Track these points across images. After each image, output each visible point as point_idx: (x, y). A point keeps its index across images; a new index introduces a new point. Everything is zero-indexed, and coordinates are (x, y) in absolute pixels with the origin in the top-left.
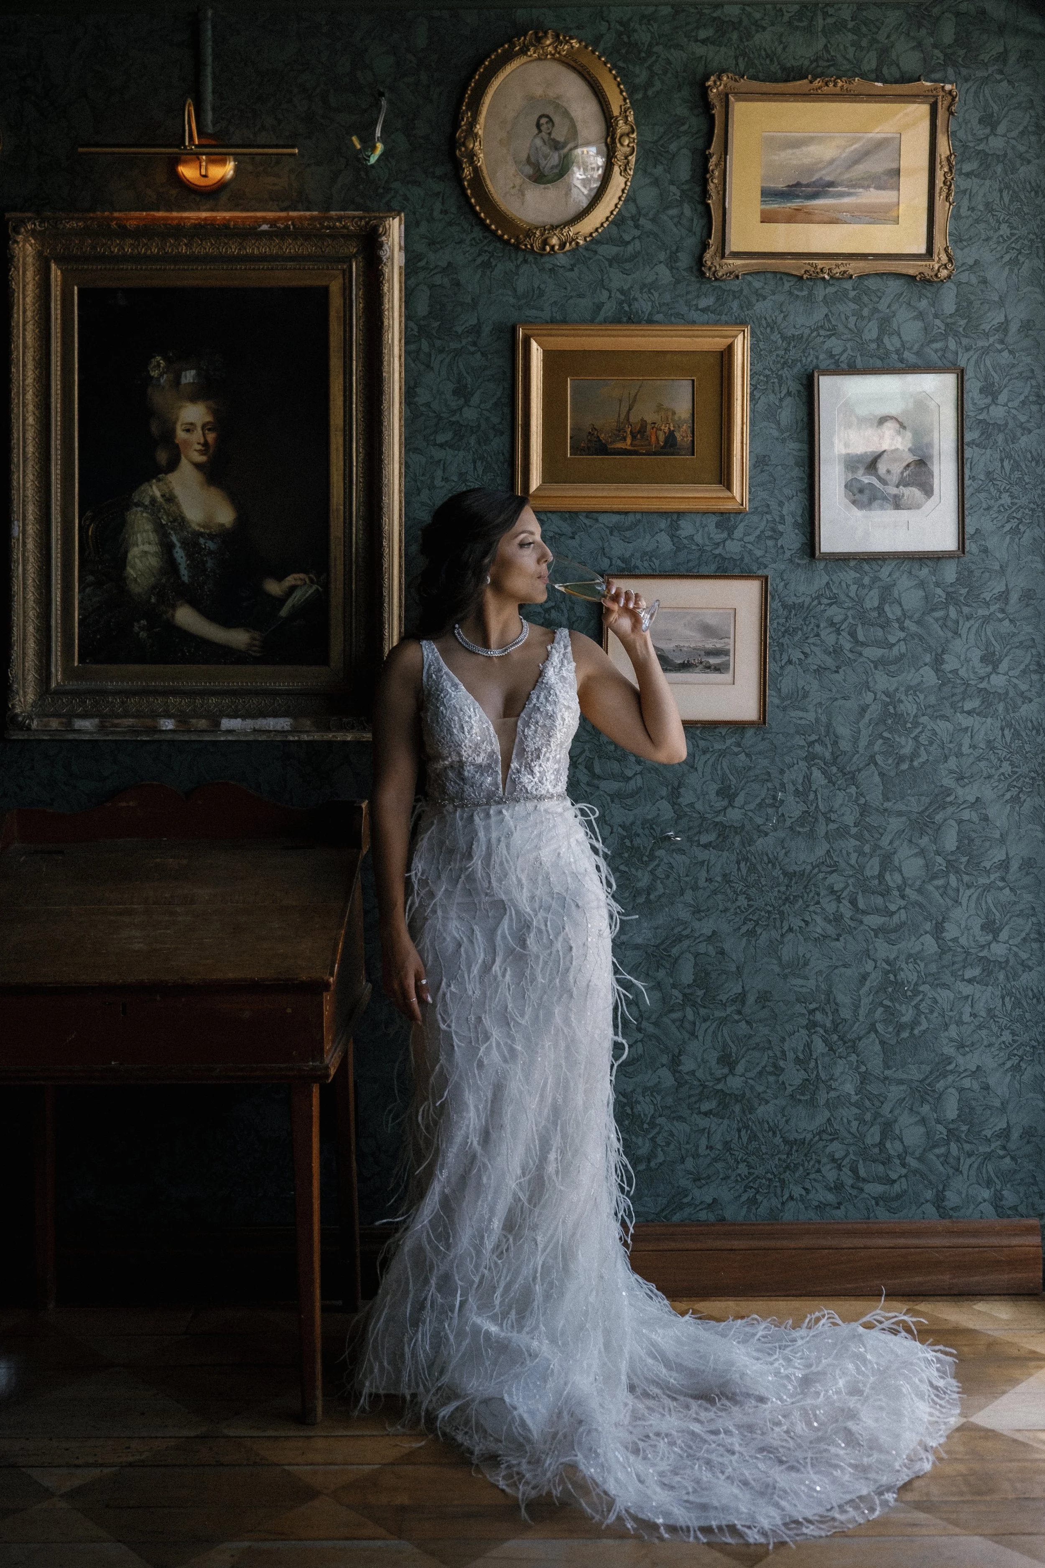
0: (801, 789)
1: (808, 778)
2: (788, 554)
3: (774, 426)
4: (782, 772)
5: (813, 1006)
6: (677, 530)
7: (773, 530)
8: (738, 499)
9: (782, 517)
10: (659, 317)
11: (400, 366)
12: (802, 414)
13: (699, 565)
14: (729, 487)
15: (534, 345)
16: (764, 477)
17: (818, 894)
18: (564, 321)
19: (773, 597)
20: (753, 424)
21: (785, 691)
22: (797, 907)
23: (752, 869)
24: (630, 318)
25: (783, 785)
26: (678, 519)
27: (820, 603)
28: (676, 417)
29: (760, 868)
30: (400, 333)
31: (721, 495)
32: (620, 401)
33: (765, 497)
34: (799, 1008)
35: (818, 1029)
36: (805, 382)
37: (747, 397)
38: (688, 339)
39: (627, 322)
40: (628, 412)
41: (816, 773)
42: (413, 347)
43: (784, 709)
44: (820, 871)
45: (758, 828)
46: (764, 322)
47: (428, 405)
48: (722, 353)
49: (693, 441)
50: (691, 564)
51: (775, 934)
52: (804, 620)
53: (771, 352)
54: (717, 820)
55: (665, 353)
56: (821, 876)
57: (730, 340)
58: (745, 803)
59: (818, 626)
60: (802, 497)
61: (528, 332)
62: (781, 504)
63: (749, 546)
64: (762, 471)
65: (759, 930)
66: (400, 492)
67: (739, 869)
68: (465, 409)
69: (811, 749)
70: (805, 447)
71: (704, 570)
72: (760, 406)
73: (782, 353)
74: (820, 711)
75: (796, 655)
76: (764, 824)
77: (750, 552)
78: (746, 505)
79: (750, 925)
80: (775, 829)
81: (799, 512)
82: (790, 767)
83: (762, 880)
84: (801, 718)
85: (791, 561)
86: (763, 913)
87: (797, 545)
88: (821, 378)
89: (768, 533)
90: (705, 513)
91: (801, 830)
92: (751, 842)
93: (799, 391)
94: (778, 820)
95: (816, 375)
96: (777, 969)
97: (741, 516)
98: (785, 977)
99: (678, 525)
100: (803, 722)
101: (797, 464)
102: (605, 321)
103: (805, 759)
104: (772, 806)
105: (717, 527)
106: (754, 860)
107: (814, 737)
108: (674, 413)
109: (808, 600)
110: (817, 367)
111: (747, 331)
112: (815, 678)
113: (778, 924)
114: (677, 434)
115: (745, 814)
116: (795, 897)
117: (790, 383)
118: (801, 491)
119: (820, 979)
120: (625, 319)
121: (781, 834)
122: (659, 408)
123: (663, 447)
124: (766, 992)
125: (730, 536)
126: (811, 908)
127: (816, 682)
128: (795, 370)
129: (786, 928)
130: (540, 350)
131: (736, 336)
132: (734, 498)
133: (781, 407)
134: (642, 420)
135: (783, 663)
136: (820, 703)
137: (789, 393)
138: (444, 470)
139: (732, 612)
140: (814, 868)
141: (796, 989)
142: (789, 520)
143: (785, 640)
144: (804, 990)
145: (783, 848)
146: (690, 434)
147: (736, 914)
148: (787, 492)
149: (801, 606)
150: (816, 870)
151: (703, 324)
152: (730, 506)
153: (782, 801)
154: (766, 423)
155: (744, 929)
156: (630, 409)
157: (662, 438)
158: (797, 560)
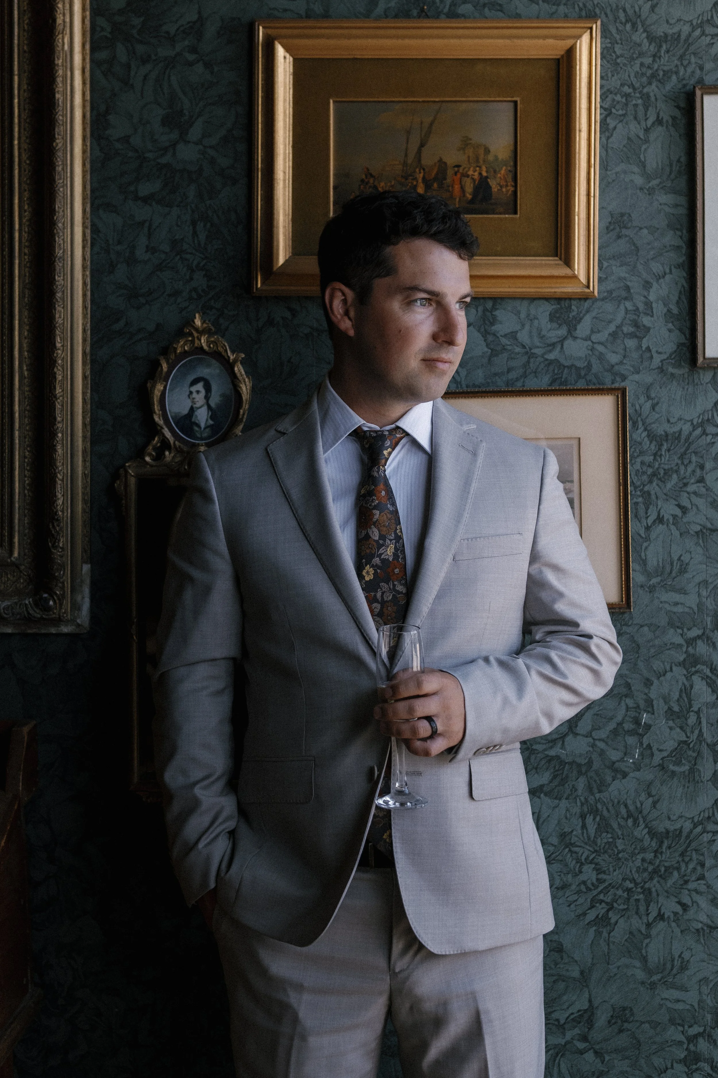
0: (676, 709)
1: (686, 691)
2: (657, 360)
3: (636, 169)
4: (648, 683)
5: (696, 1030)
6: (492, 324)
7: (636, 324)
8: (583, 278)
9: (648, 305)
10: (466, 8)
11: (84, 83)
12: (679, 152)
13: (525, 375)
14: (568, 261)
15: (280, 51)
16: (622, 246)
17: (703, 865)
18: (326, 16)
19: (635, 424)
20: (604, 166)
21: (652, 562)
22: (670, 882)
23: (604, 826)
24: (422, 10)
25: (649, 703)
26: (494, 308)
27: (704, 433)
28: (491, 158)
29: (615, 826)
30: (84, 34)
31: (556, 272)
32: (408, 132)
33: (623, 275)
34: (674, 1034)
35: (701, 1064)
36: (682, 105)
37: (597, 127)
38: (507, 42)
39: (419, 17)
40: (419, 152)
41: (700, 686)
42: (103, 55)
43: (652, 589)
44: (704, 831)
45: (612, 766)
46: (622, 15)
47: (126, 139)
48: (558, 60)
49: (515, 192)
50: (513, 375)
51: (637, 923)
52: (682, 457)
53: (632, 59)
54: (552, 753)
55: (473, 62)
56: (706, 837)
57: (569, 42)
58: (594, 729)
59: (702, 467)
60: (679, 275)
61: (270, 31)
62: (647, 285)
63: (600, 348)
64: (619, 237)
65: (613, 917)
66: (84, 268)
67: (584, 826)
68: (180, 147)
69: (690, 649)
70: (683, 200)
71: (531, 383)
72: (617, 140)
73: (648, 61)
74: (704, 593)
75: (669, 509)
76: (622, 760)
77: (601, 357)
78: (595, 288)
79: (601, 909)
80: (637, 767)
81: (674, 298)
82: (660, 675)
83: (619, 842)
84: (676, 604)
85: (661, 370)
86: (620, 892)
87: (670, 347)
88: (707, 99)
89: (627, 329)
90: (533, 299)
91: (676, 768)
92: (602, 786)
93: (674, 118)
94: (641, 754)
95: (698, 93)
96: (640, 974)
97: (587, 304)
98: (653, 986)
99: (495, 318)
100: (679, 609)
101: (670, 226)
102: (385, 15)
103: (682, 664)
104: (632, 733)
105: (551, 320)
106: (605, 813)
107: (695, 632)
108: (487, 151)
109: (687, 428)
110: (700, 81)
111: (597, 27)
112: (697, 544)
113: (642, 909)
114: (493, 184)
115: (593, 746)
116: (667, 869)
117: (660, 105)
118: (678, 266)
119: (705, 990)
120: (415, 12)
121: (647, 775)
122: (466, 143)
123: (472, 201)
124: (624, 1009)
125: (571, 333)
126: (691, 886)
127: (700, 550)
128: (668, 87)
129: (654, 914)
130: (290, 59)
131: (579, 37)
132: (575, 277)
133: (647, 141)
134: (440, 160)
135: (650, 521)
136: (705, 582)
137: (659, 121)
138: (150, 235)
139: (575, 443)
140: (695, 826)
141: (669, 1005)
142: (659, 309)
143: (654, 488)
144: (680, 1006)
145: (650, 795)
146: (511, 183)
147: (579, 892)
148: (656, 267)
149: (677, 437)
150: (699, 829)
151: (530, 18)
152: (569, 289)
153: (648, 727)
154: (623, 166)
155: (591, 916)
156: (422, 145)
157: (469, 188)
158: (671, 370)
